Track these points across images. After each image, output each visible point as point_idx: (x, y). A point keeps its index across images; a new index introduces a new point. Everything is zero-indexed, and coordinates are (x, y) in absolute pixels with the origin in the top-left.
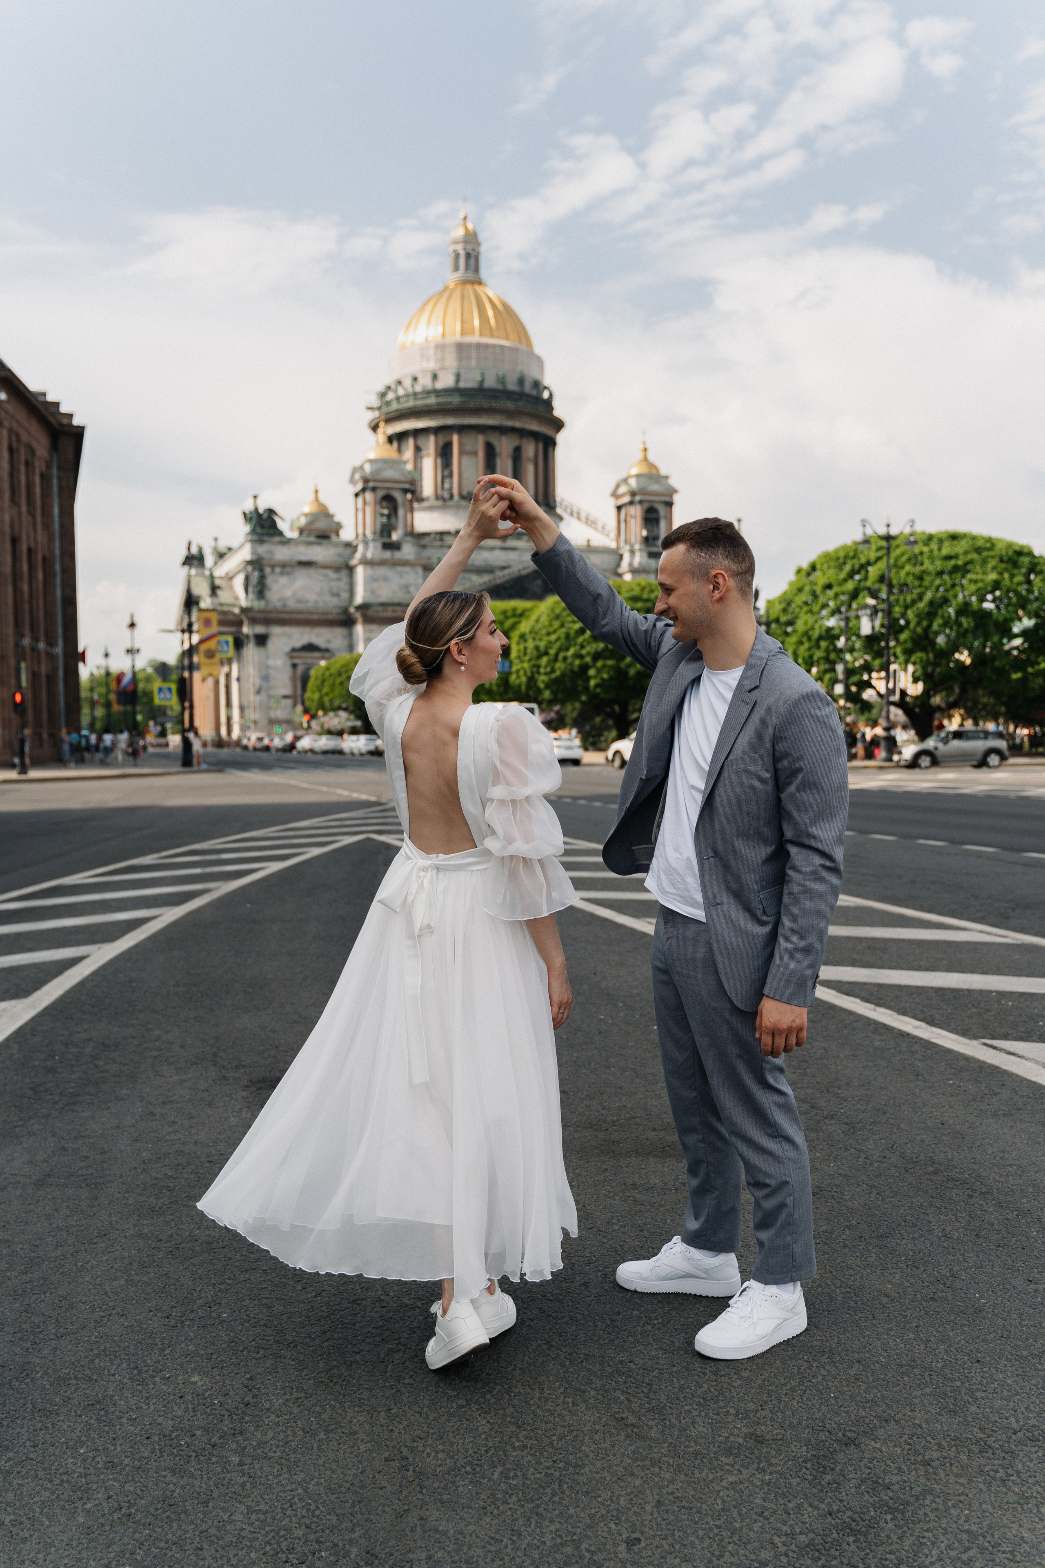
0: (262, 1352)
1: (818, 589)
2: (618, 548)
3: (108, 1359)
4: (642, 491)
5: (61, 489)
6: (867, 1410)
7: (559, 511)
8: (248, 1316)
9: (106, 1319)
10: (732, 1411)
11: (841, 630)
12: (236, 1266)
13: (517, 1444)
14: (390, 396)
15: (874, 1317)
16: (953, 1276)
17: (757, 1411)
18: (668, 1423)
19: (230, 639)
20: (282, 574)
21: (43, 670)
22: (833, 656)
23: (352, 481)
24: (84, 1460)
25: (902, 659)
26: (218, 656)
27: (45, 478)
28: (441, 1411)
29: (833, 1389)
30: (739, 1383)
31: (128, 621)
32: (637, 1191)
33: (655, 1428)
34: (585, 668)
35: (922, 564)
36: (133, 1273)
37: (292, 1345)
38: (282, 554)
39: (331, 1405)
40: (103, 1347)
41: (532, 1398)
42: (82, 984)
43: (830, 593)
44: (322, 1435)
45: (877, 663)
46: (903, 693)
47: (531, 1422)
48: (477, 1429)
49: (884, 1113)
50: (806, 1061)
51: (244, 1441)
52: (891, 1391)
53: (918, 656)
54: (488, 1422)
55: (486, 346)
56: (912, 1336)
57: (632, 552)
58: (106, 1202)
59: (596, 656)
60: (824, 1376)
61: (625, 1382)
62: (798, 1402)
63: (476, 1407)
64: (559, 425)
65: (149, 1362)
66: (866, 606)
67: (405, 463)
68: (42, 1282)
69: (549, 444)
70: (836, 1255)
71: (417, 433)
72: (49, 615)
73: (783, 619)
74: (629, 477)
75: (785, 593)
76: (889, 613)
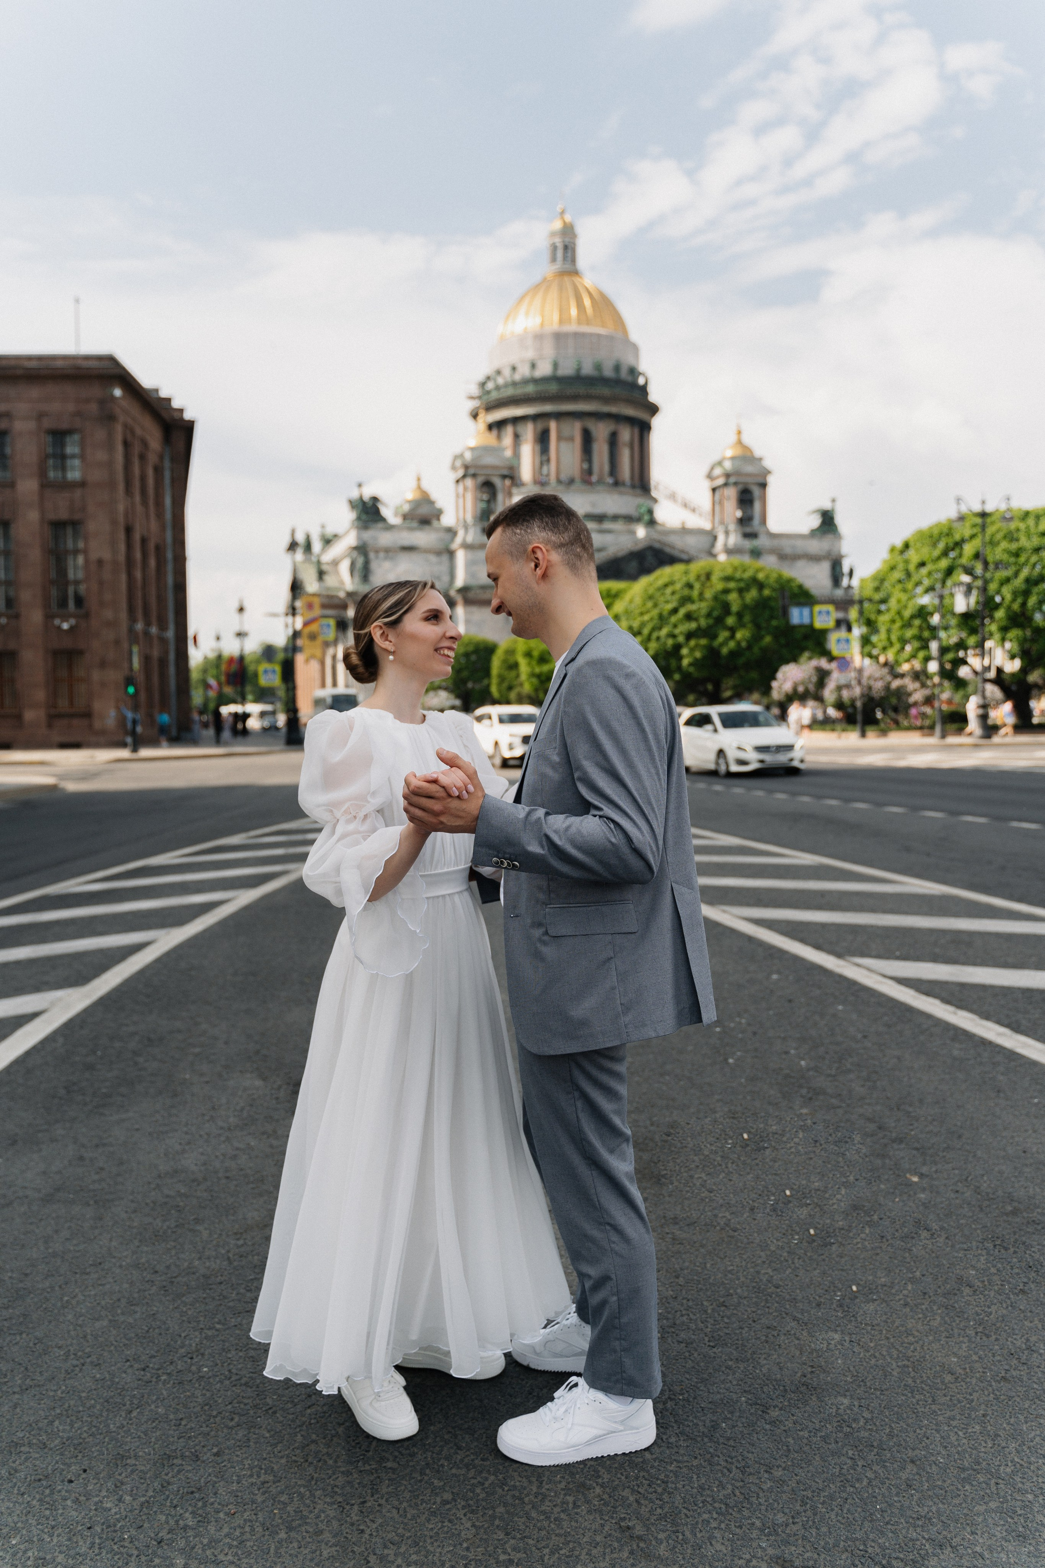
0: (236, 1420)
1: (912, 567)
2: (713, 528)
3: (68, 1420)
4: (737, 473)
5: (173, 480)
6: (919, 1530)
7: (654, 494)
8: (230, 1371)
9: (77, 1369)
10: (758, 1523)
11: (935, 608)
12: (229, 1307)
13: (502, 1557)
14: (490, 385)
15: (934, 1401)
16: (1029, 1348)
17: (787, 1525)
18: (681, 1537)
19: (332, 622)
20: (386, 558)
21: (156, 653)
22: (926, 634)
23: (454, 468)
24: (14, 1555)
25: (997, 636)
26: (320, 639)
27: (158, 470)
28: (421, 1507)
29: (879, 1498)
30: (769, 1484)
31: (236, 606)
32: (677, 1227)
33: (665, 1544)
34: (677, 647)
35: (1017, 540)
36: (119, 1311)
37: (270, 1412)
38: (385, 539)
39: (300, 1494)
40: (67, 1405)
41: (527, 1495)
42: (142, 972)
43: (924, 571)
44: (283, 1535)
45: (972, 641)
46: (1000, 671)
47: (522, 1527)
48: (459, 1534)
49: (960, 1137)
50: (876, 1072)
51: (195, 1537)
52: (949, 1504)
53: (1014, 633)
54: (473, 1526)
55: (583, 335)
56: (977, 1427)
57: (727, 533)
58: (110, 1224)
59: (689, 636)
60: (870, 1481)
61: (637, 1478)
62: (837, 1515)
63: (463, 1503)
64: (653, 409)
65: (112, 1426)
66: (961, 584)
67: (504, 449)
68: (21, 1319)
69: (644, 428)
70: (895, 1316)
71: (515, 420)
72: (161, 600)
73: (877, 597)
74: (724, 459)
75: (879, 572)
76: (984, 590)
